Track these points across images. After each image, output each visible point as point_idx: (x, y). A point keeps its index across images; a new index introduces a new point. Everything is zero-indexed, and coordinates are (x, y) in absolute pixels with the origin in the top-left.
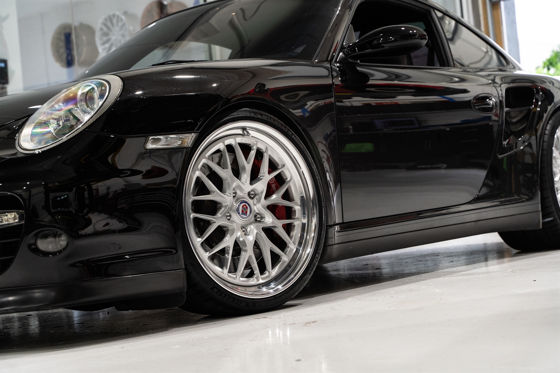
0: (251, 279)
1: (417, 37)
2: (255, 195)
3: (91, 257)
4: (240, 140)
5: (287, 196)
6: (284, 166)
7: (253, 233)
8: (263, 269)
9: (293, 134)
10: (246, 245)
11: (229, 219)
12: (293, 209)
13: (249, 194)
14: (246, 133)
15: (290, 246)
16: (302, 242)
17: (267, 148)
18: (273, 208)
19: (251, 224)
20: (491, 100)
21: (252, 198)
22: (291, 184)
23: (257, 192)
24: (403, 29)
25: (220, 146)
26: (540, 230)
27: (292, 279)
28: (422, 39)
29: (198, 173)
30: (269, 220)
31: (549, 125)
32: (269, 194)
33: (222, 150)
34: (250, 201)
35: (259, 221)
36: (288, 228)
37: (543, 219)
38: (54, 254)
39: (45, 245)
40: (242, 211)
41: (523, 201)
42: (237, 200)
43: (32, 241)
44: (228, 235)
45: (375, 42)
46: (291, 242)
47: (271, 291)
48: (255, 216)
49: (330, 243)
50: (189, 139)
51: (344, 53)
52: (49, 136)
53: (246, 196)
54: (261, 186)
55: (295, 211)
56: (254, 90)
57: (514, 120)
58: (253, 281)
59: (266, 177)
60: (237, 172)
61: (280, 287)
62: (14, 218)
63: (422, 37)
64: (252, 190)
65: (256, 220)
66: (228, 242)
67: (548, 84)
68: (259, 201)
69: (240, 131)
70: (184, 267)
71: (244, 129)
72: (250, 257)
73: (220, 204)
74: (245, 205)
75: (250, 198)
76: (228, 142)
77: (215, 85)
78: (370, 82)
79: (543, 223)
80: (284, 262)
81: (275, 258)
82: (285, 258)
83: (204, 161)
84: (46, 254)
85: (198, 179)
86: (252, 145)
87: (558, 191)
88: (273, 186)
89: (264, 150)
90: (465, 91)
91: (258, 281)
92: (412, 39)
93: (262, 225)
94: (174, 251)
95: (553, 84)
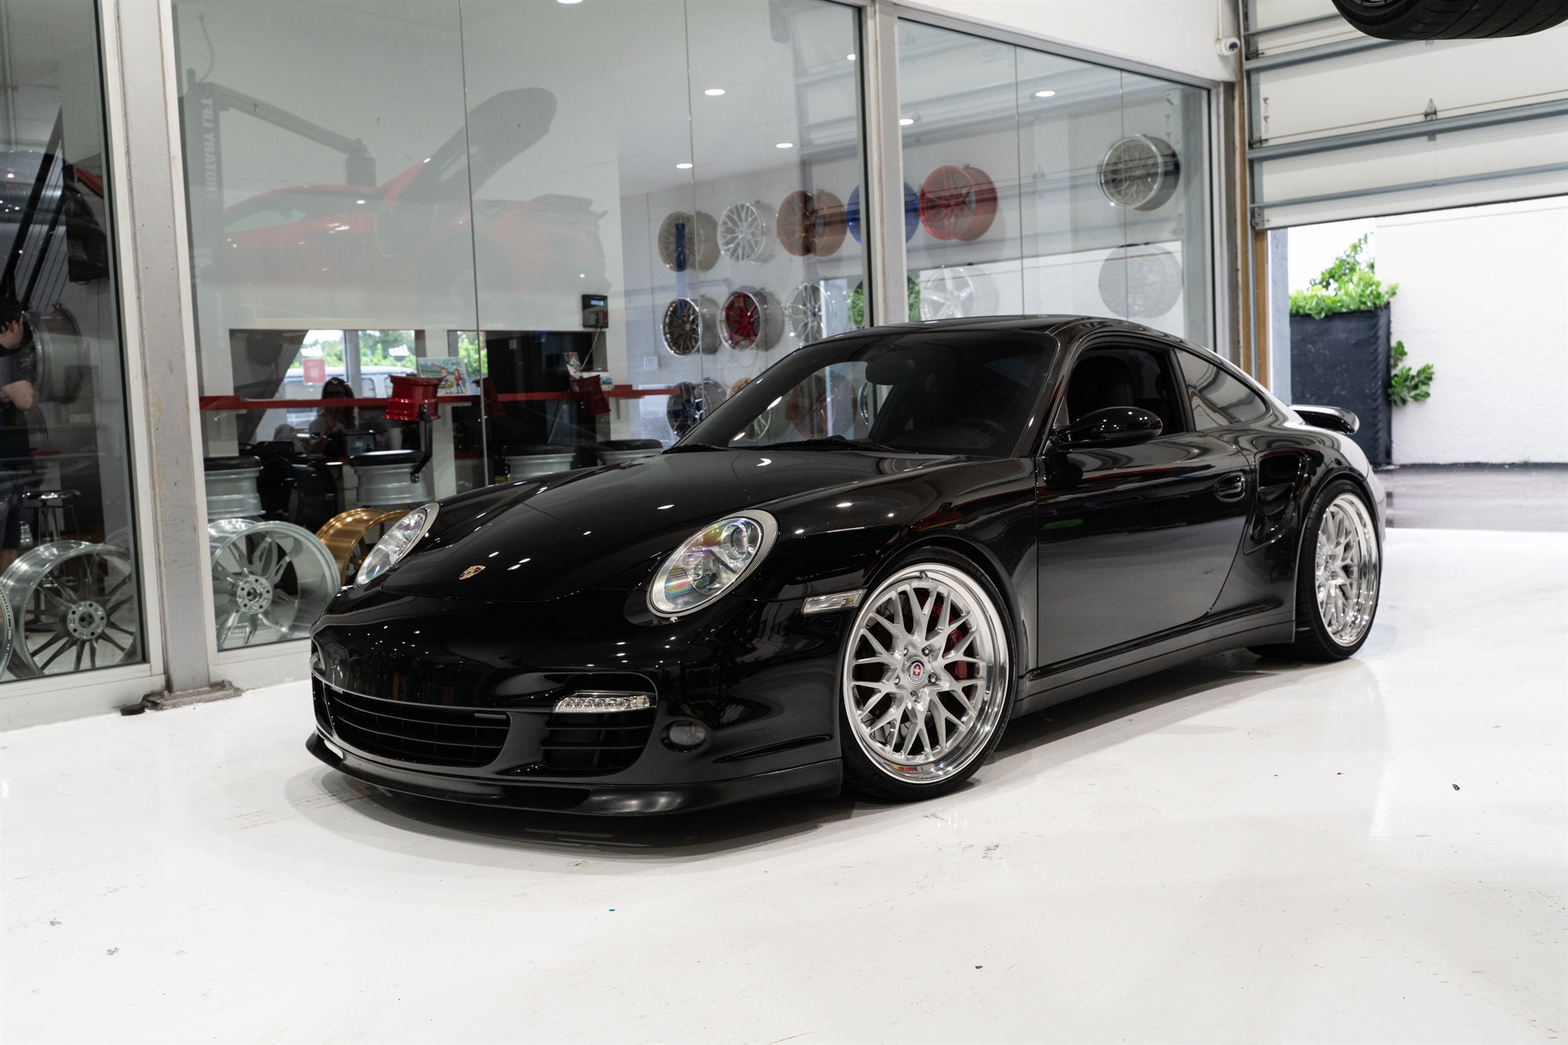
0: (918, 757)
1: (1148, 426)
2: (931, 651)
3: (733, 753)
4: (916, 584)
5: (971, 651)
6: (968, 613)
7: (925, 700)
8: (934, 742)
9: (982, 575)
10: (916, 717)
11: (896, 684)
12: (976, 665)
13: (923, 650)
14: (924, 576)
15: (970, 712)
16: (982, 715)
17: (949, 594)
18: (951, 668)
19: (924, 687)
20: (1239, 481)
21: (926, 655)
22: (977, 636)
23: (934, 649)
24: (1130, 413)
25: (893, 594)
26: (1292, 644)
27: (970, 755)
28: (1155, 428)
29: (863, 631)
30: (947, 684)
31: (1315, 505)
32: (948, 649)
33: (894, 599)
34: (925, 659)
35: (934, 684)
36: (969, 691)
37: (1296, 628)
38: (689, 748)
39: (679, 735)
40: (914, 673)
41: (1269, 609)
42: (910, 658)
43: (665, 735)
44: (894, 706)
45: (1094, 430)
46: (971, 707)
47: (941, 773)
48: (930, 676)
49: (1019, 698)
50: (855, 596)
51: (1052, 441)
52: (687, 588)
53: (920, 653)
54: (939, 641)
55: (979, 669)
56: (938, 512)
57: (1270, 498)
58: (919, 759)
59: (946, 629)
60: (909, 627)
61: (950, 768)
62: (644, 703)
63: (1156, 426)
64: (929, 645)
65: (930, 681)
66: (894, 713)
67: (1317, 444)
68: (935, 659)
69: (918, 574)
70: (840, 755)
71: (922, 572)
72: (921, 730)
73: (887, 665)
74: (918, 665)
75: (924, 654)
76: (900, 589)
77: (891, 515)
78: (1086, 476)
79: (1296, 632)
80: (962, 732)
81: (951, 728)
82: (963, 729)
83: (871, 615)
84: (680, 748)
85: (863, 637)
86: (931, 590)
87: (1319, 587)
88: (954, 637)
89: (946, 595)
90: (1208, 467)
91: (927, 759)
92: (1142, 429)
93: (937, 689)
94: (828, 738)
95: (1324, 444)
